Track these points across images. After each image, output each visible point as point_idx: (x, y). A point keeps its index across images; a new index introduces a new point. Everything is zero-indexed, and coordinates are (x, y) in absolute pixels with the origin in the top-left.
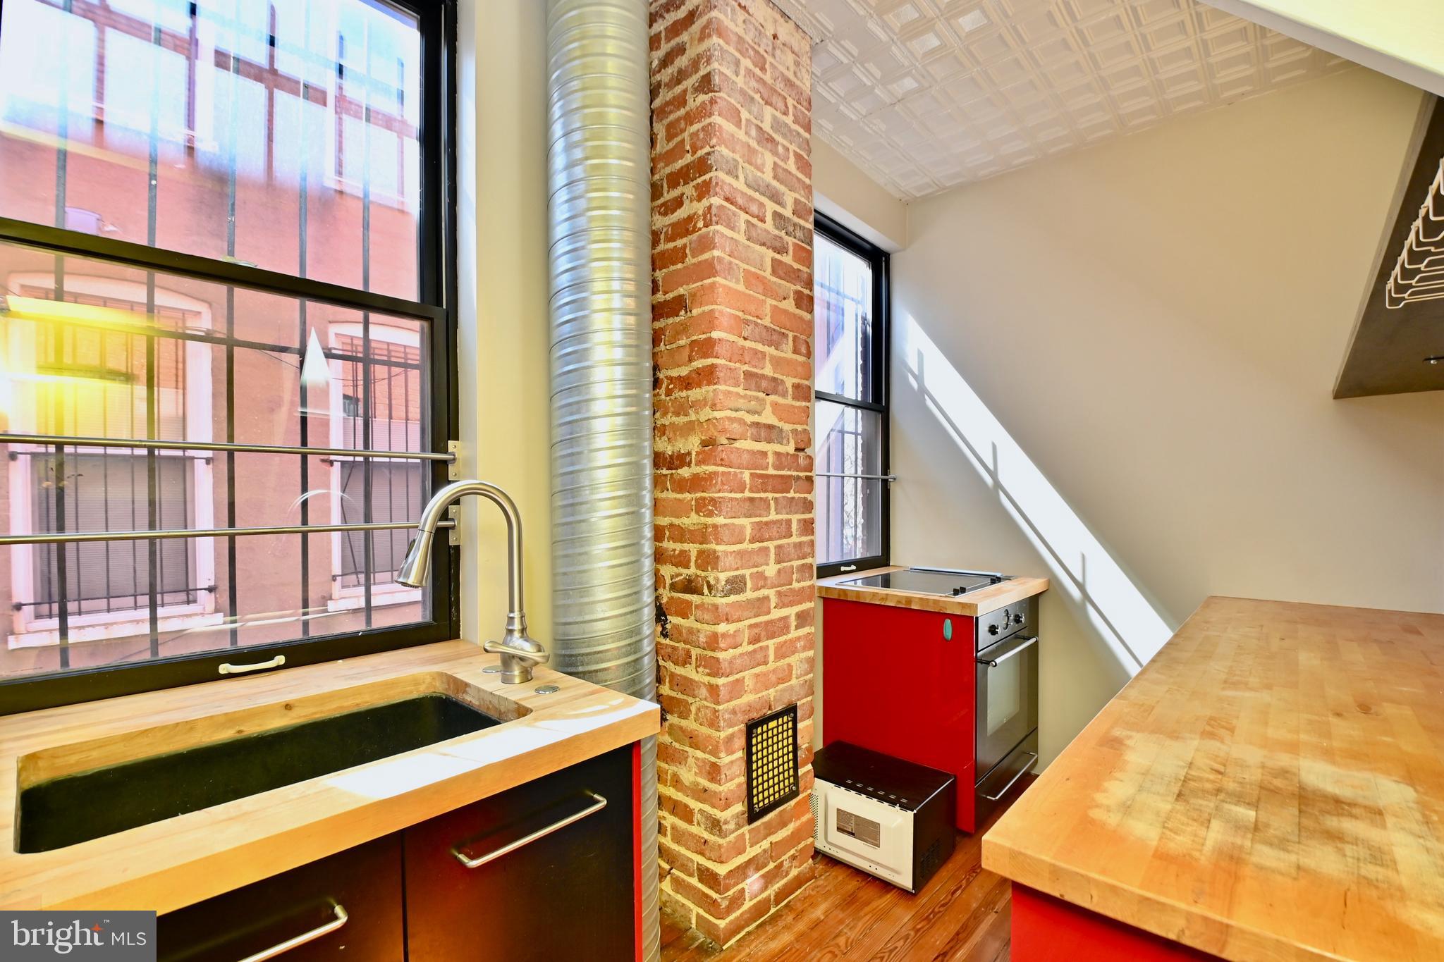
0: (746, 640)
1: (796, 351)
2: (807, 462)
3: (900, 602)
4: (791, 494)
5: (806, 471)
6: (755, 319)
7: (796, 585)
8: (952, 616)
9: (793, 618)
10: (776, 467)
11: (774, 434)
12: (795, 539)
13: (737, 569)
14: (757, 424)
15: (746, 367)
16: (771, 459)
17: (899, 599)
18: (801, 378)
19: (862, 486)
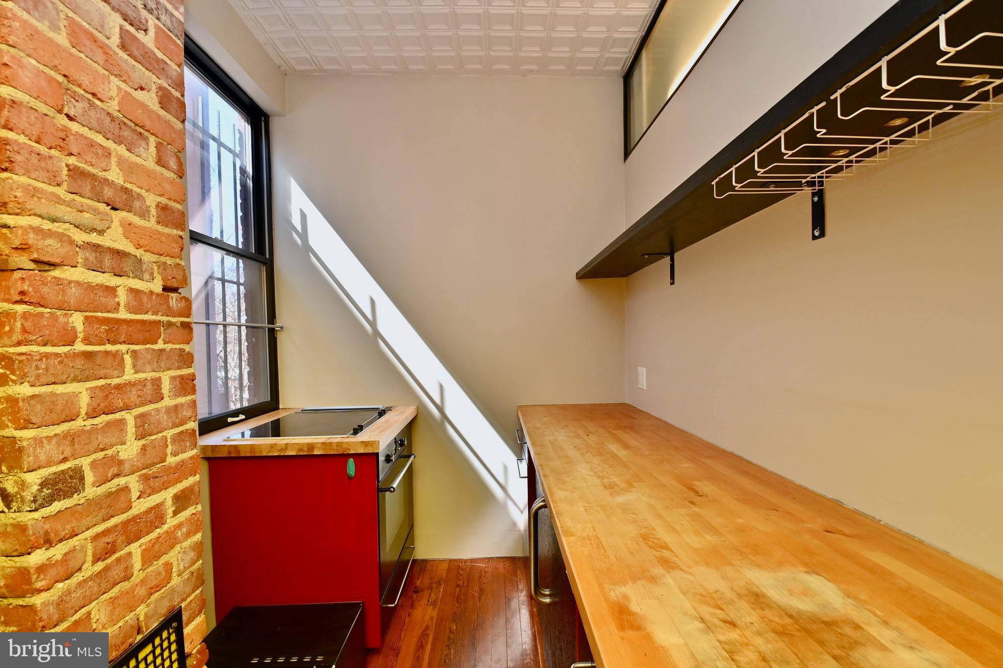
0: (89, 558)
1: (160, 162)
2: (183, 304)
3: (301, 450)
4: (160, 345)
5: (180, 316)
6: (90, 97)
7: (171, 460)
8: (355, 456)
9: (169, 502)
10: (131, 309)
11: (127, 265)
12: (168, 402)
13: (65, 460)
14: (96, 247)
15: (72, 160)
16: (122, 297)
17: (300, 447)
18: (170, 199)
19: (247, 335)
